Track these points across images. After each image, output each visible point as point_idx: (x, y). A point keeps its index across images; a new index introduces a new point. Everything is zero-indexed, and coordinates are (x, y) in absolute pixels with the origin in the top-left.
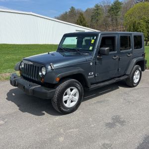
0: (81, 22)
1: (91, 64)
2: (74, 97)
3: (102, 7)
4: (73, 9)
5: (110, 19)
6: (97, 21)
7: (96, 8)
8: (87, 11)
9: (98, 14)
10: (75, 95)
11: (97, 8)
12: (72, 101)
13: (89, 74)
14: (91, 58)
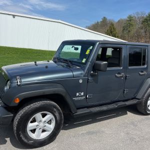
0: (111, 32)
2: (47, 125)
3: (135, 18)
4: (105, 19)
5: (143, 31)
6: (129, 32)
7: (128, 19)
8: (119, 21)
9: (131, 25)
10: (50, 122)
11: (130, 19)
12: (44, 131)
13: (78, 94)
14: (82, 74)
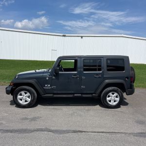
1: (47, 78)
